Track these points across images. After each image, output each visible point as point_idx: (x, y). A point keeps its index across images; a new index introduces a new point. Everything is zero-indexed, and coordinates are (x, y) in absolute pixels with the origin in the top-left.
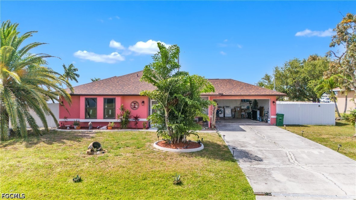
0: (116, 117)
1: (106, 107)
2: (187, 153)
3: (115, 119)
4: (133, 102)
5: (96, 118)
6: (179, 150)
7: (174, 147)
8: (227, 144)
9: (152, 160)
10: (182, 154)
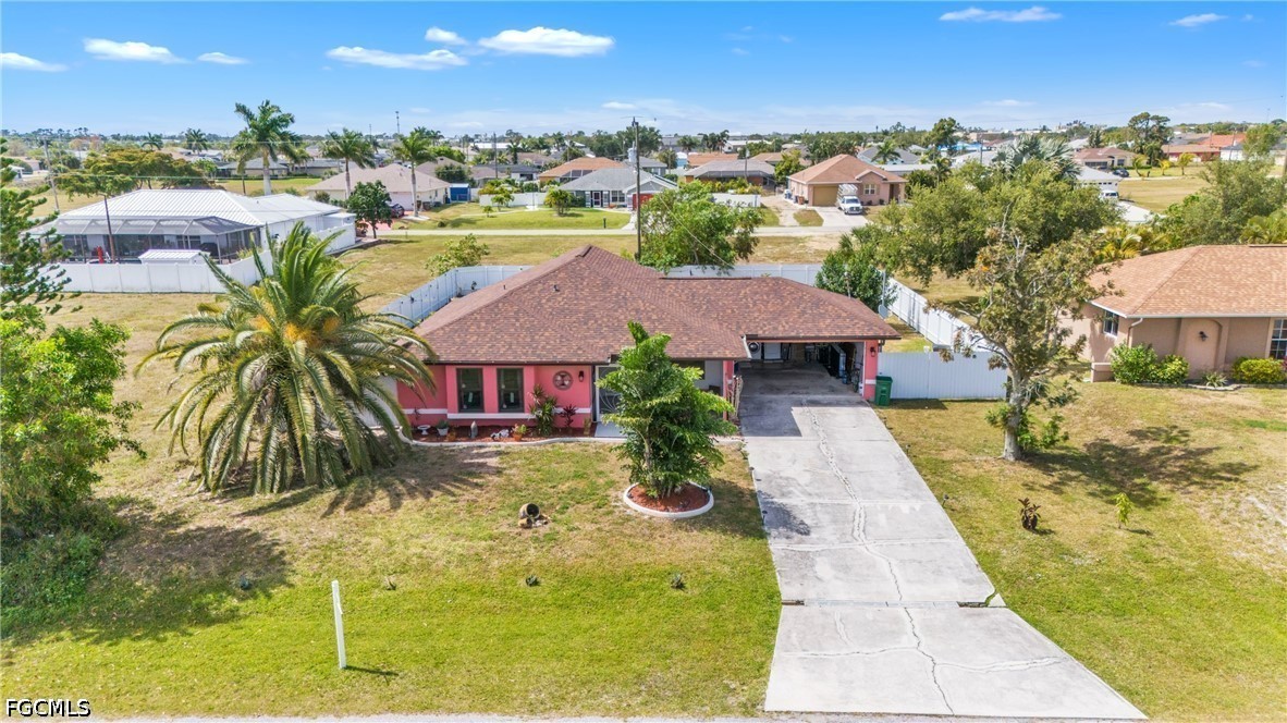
0: (526, 410)
1: (503, 387)
2: (685, 520)
3: (523, 411)
4: (558, 374)
5: (482, 411)
6: (673, 514)
7: (663, 507)
8: (756, 486)
9: (632, 540)
10: (678, 524)
